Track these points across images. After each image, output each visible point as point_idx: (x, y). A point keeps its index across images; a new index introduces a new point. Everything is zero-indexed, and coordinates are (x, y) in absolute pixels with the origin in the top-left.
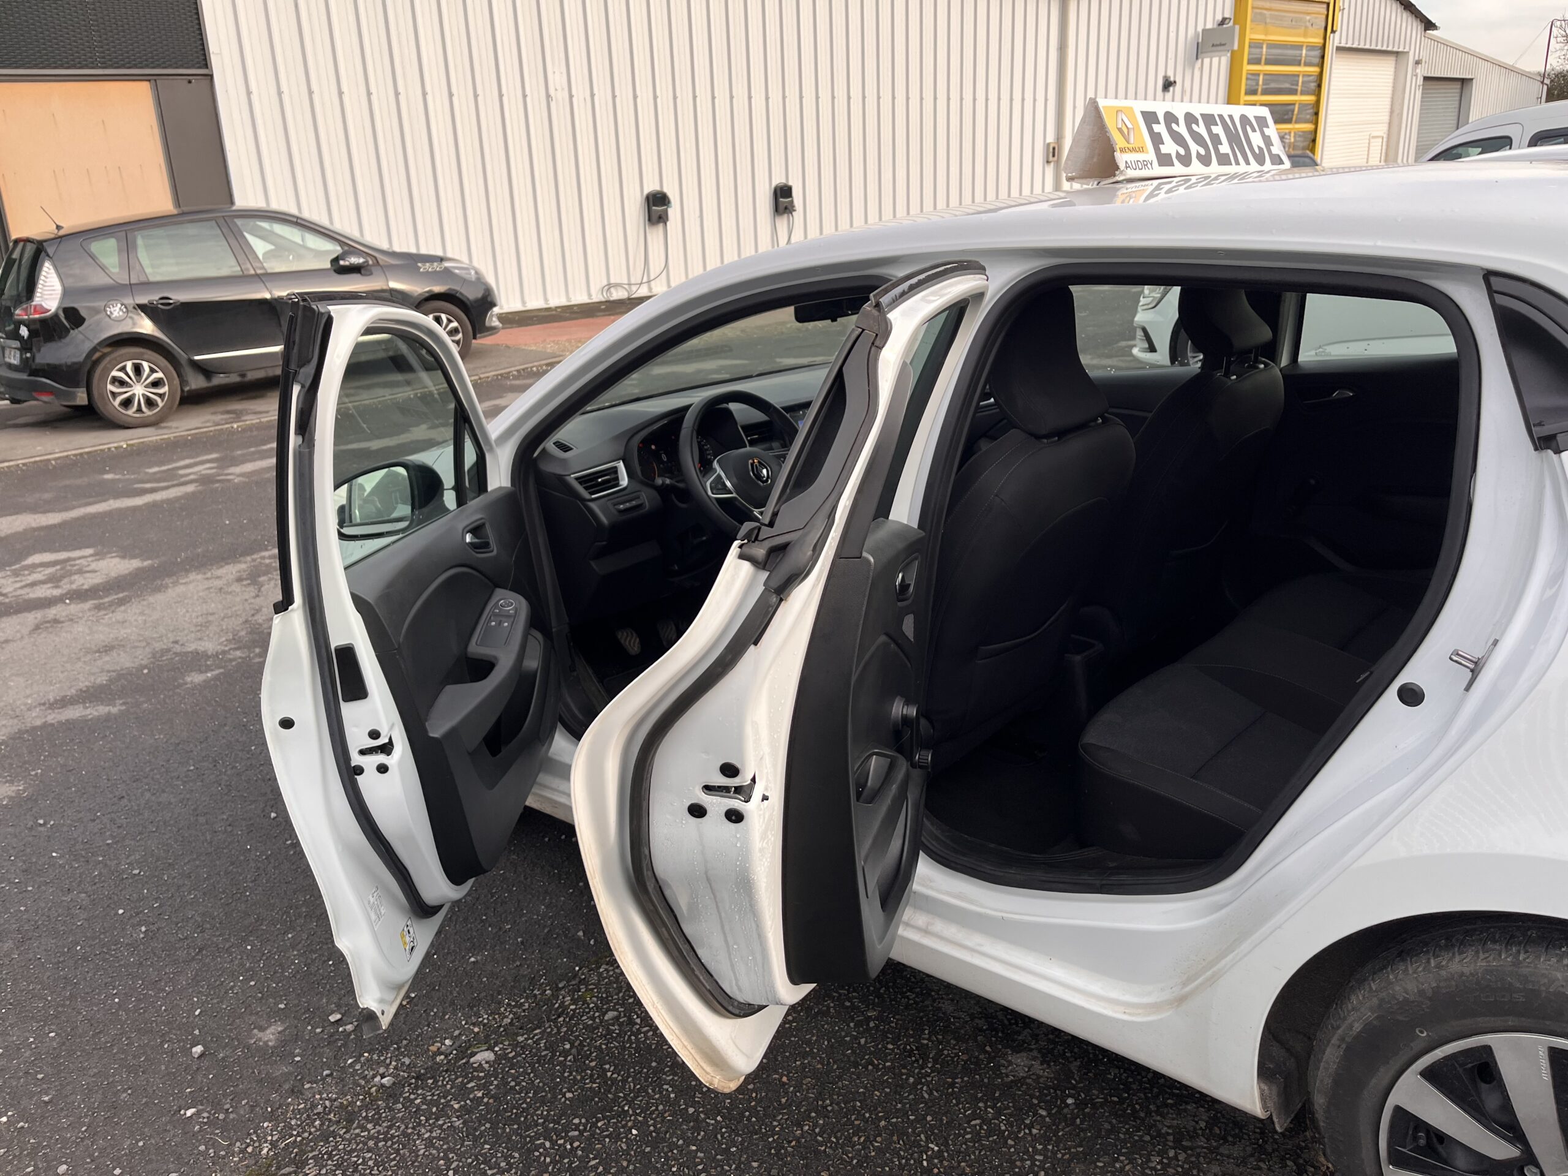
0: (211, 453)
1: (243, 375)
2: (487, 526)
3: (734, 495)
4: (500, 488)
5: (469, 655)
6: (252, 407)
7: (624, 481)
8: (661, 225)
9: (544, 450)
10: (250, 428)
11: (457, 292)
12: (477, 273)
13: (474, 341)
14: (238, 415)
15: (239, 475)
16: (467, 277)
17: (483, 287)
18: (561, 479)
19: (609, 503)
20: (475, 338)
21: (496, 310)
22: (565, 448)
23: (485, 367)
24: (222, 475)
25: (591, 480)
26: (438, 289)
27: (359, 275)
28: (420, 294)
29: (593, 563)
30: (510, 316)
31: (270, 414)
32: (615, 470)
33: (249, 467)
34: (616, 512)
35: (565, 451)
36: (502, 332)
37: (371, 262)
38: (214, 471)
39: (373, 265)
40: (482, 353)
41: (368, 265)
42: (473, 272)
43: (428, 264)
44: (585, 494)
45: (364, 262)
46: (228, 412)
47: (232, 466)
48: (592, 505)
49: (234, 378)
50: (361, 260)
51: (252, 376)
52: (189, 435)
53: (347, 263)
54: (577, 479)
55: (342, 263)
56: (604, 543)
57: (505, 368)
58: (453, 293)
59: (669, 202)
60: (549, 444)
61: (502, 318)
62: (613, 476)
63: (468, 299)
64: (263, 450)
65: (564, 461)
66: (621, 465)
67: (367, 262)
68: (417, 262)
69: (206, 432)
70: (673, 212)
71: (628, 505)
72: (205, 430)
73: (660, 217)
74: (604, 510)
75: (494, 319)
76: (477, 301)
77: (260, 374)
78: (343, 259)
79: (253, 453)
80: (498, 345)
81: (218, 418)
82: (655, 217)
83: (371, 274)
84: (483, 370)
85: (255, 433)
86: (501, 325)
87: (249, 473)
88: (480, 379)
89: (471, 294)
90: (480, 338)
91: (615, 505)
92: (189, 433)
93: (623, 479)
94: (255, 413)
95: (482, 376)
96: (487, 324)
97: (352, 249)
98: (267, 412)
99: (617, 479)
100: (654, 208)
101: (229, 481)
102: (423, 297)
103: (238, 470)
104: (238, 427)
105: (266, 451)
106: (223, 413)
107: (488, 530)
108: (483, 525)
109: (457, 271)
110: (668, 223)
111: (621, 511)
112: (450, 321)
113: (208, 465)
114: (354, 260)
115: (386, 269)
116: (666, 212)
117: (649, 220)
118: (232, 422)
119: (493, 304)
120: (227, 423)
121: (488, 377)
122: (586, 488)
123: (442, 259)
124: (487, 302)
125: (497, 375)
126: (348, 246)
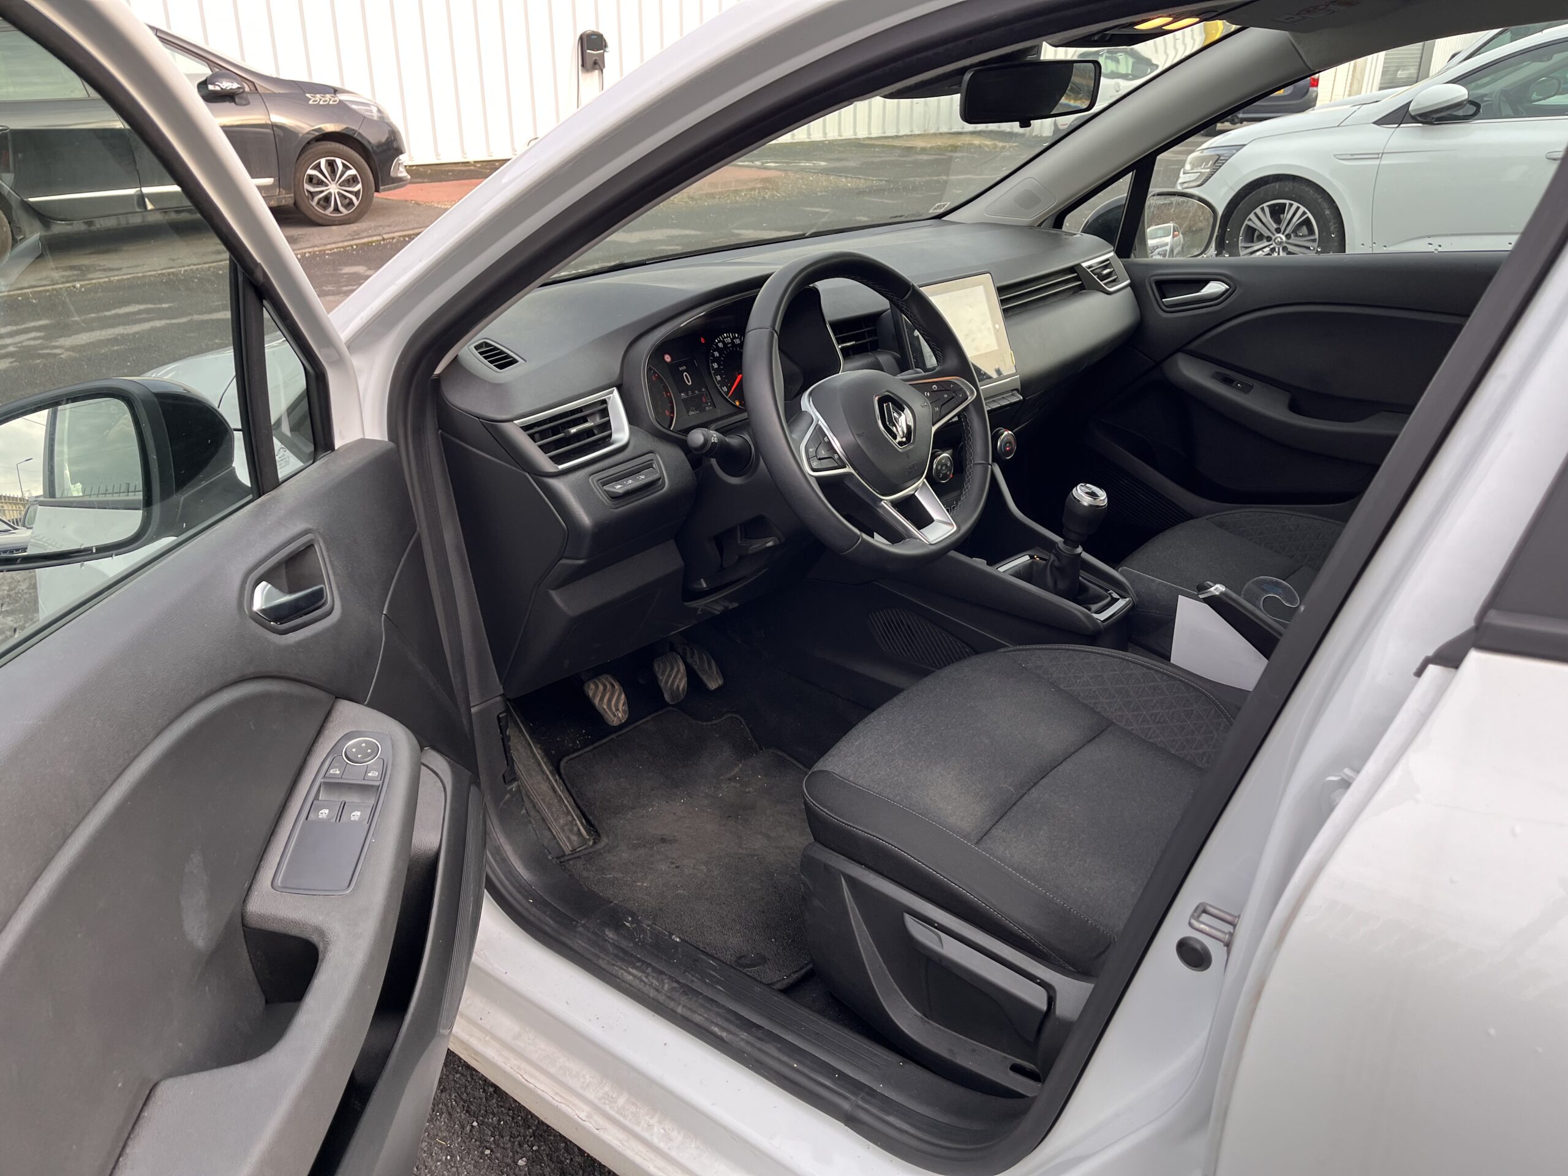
0: (40, 319)
1: (90, 223)
2: (320, 549)
3: (848, 469)
4: (363, 442)
5: (253, 922)
6: (102, 263)
7: (621, 432)
8: (597, 72)
9: (456, 359)
10: (95, 288)
11: (355, 131)
12: (379, 111)
13: (376, 194)
14: (83, 271)
15: (67, 350)
16: (367, 114)
17: (387, 129)
18: (492, 428)
19: (593, 481)
20: (377, 190)
21: (404, 159)
22: (501, 359)
23: (389, 226)
24: (47, 348)
25: (555, 431)
26: (330, 127)
27: (233, 104)
28: (308, 133)
29: (554, 594)
30: (421, 169)
31: (124, 271)
32: (602, 408)
33: (83, 338)
34: (606, 500)
35: (501, 367)
36: (409, 186)
37: (247, 89)
38: (39, 342)
39: (251, 93)
40: (387, 209)
41: (244, 92)
42: (375, 110)
43: (318, 96)
44: (544, 462)
45: (239, 88)
46: (72, 268)
47: (60, 337)
48: (559, 485)
49: (79, 227)
50: (235, 86)
51: (102, 224)
52: (19, 295)
53: (218, 88)
54: (526, 428)
55: (211, 87)
56: (581, 562)
57: (414, 229)
58: (351, 133)
59: (606, 46)
60: (467, 350)
61: (409, 169)
62: (598, 420)
63: (369, 142)
64: (105, 316)
65: (498, 388)
66: (615, 400)
67: (243, 88)
68: (305, 93)
69: (41, 291)
70: (610, 57)
71: (631, 483)
72: (40, 289)
73: (595, 63)
74: (583, 493)
75: (401, 169)
76: (380, 145)
77: (110, 223)
78: (213, 84)
79: (93, 320)
80: (406, 201)
81: (56, 275)
82: (589, 63)
83: (248, 103)
84: (387, 229)
85: (100, 294)
86: (409, 177)
87: (82, 346)
88: (384, 239)
89: (373, 137)
90: (384, 190)
91: (604, 484)
92: (19, 292)
93: (621, 430)
94: (105, 270)
95: (385, 236)
96: (392, 174)
97: (224, 71)
98: (120, 269)
99: (606, 426)
100: (588, 51)
101: (55, 355)
102: (312, 136)
103: (67, 342)
104: (82, 286)
105: (110, 317)
106: (65, 269)
107: (323, 559)
108: (310, 546)
109: (354, 107)
110: (604, 70)
111: (615, 497)
112: (346, 168)
113: (33, 335)
114: (227, 85)
115: (267, 99)
116: (602, 56)
117: (583, 65)
118: (75, 281)
119: (399, 151)
120: (67, 282)
121: (393, 238)
122: (545, 448)
123: (335, 91)
124: (392, 148)
125: (405, 236)
126: (219, 67)
